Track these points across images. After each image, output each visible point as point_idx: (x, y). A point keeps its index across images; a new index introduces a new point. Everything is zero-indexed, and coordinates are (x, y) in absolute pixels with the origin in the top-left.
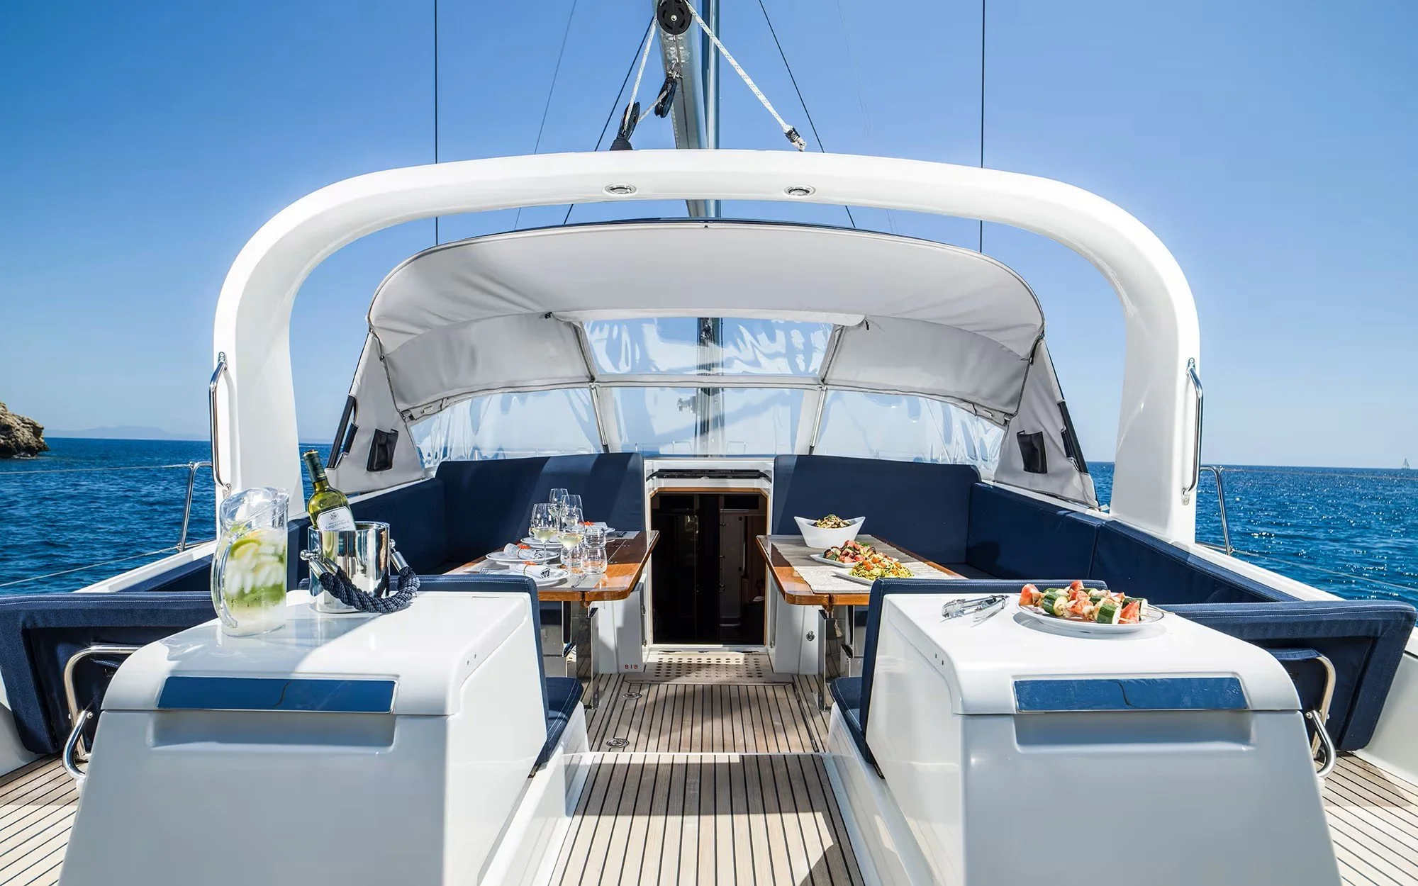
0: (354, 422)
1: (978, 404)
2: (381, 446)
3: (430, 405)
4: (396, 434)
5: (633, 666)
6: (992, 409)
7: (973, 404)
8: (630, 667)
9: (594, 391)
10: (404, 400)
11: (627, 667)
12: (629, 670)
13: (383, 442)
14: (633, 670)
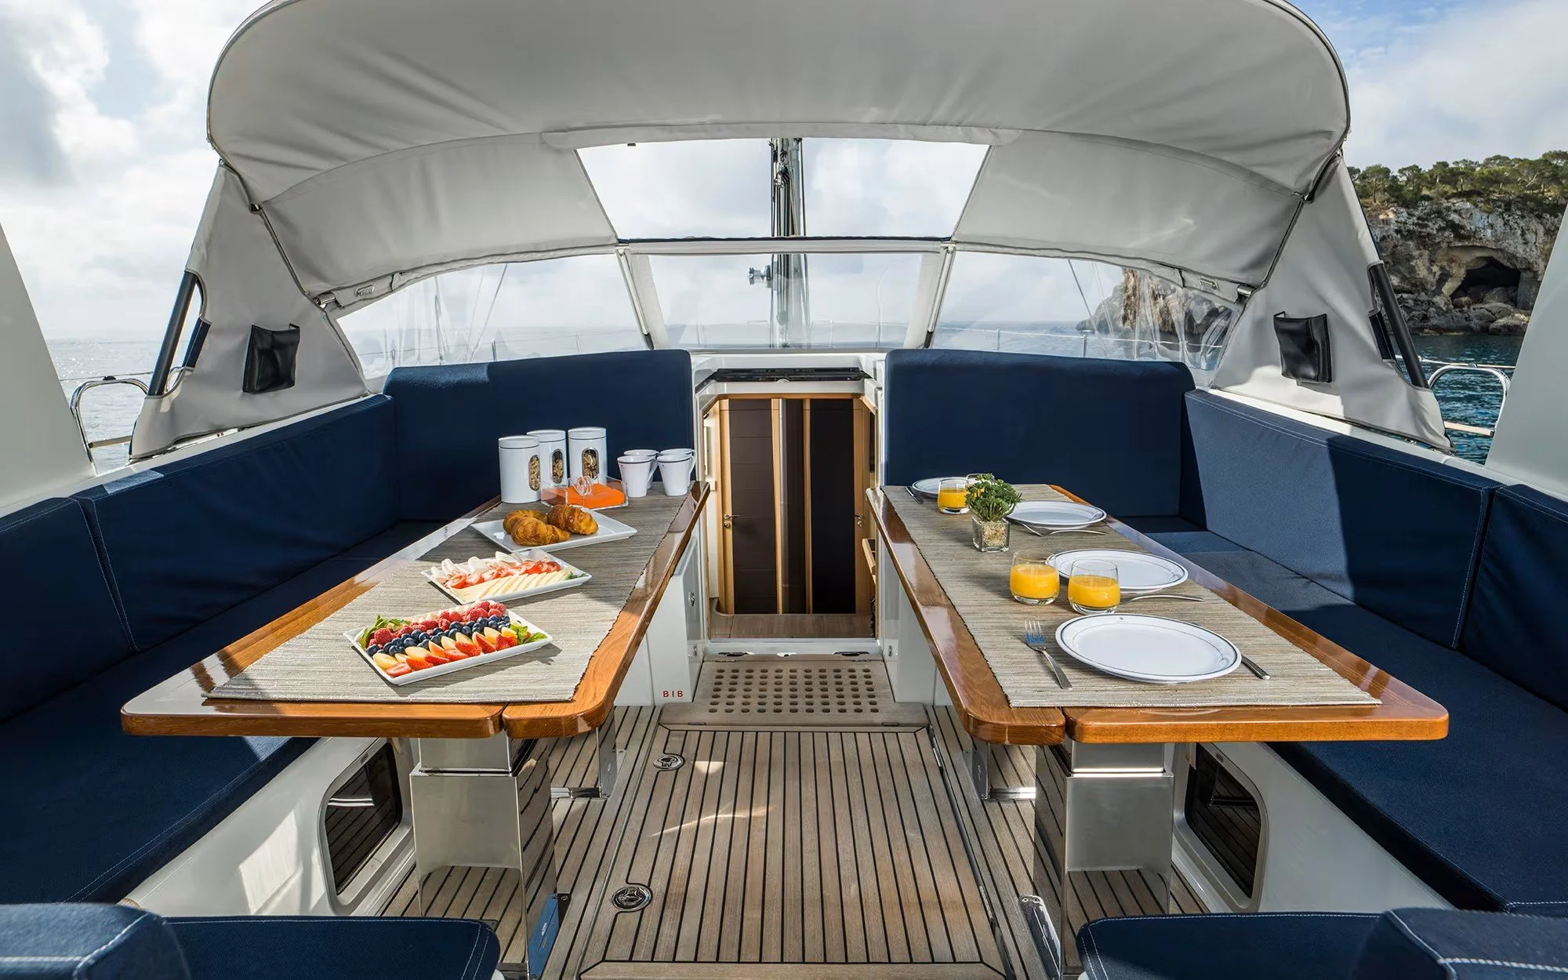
0: (203, 315)
1: (1187, 270)
2: (262, 352)
3: (369, 284)
4: (295, 331)
5: (676, 694)
6: (1214, 278)
7: (1180, 270)
8: (670, 694)
9: (623, 258)
10: (320, 276)
11: (666, 694)
12: (670, 699)
13: (266, 346)
14: (676, 699)
